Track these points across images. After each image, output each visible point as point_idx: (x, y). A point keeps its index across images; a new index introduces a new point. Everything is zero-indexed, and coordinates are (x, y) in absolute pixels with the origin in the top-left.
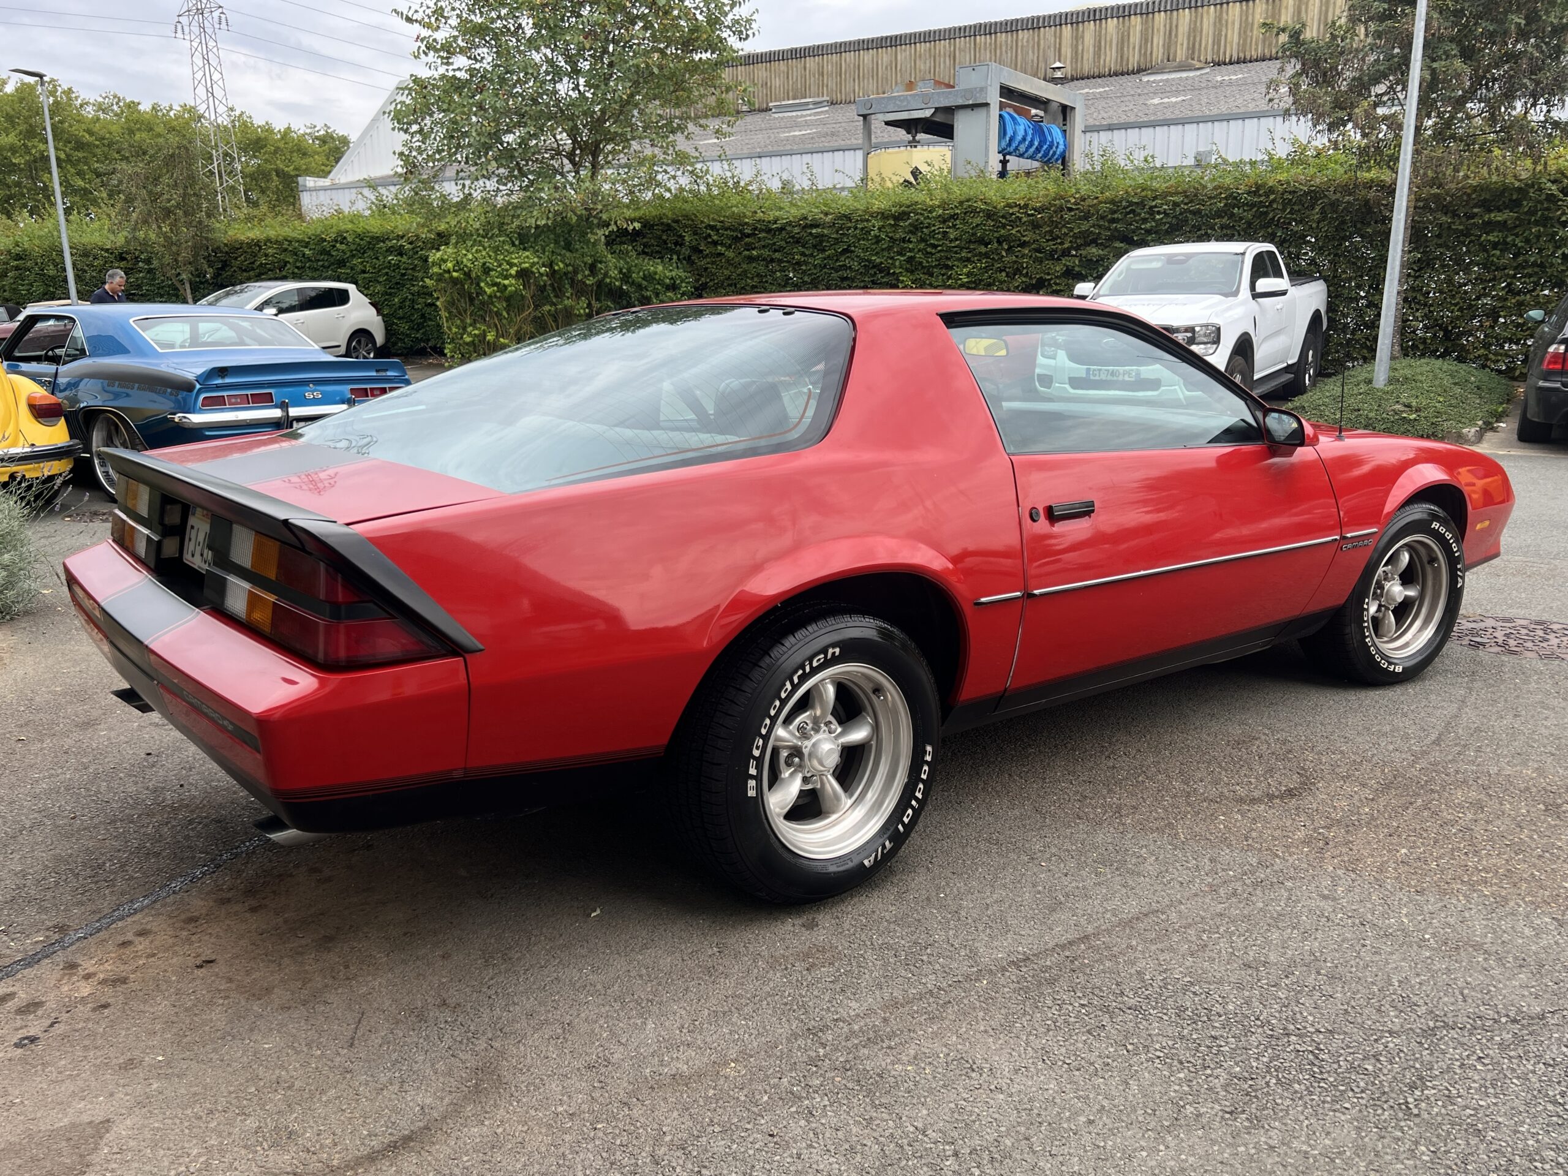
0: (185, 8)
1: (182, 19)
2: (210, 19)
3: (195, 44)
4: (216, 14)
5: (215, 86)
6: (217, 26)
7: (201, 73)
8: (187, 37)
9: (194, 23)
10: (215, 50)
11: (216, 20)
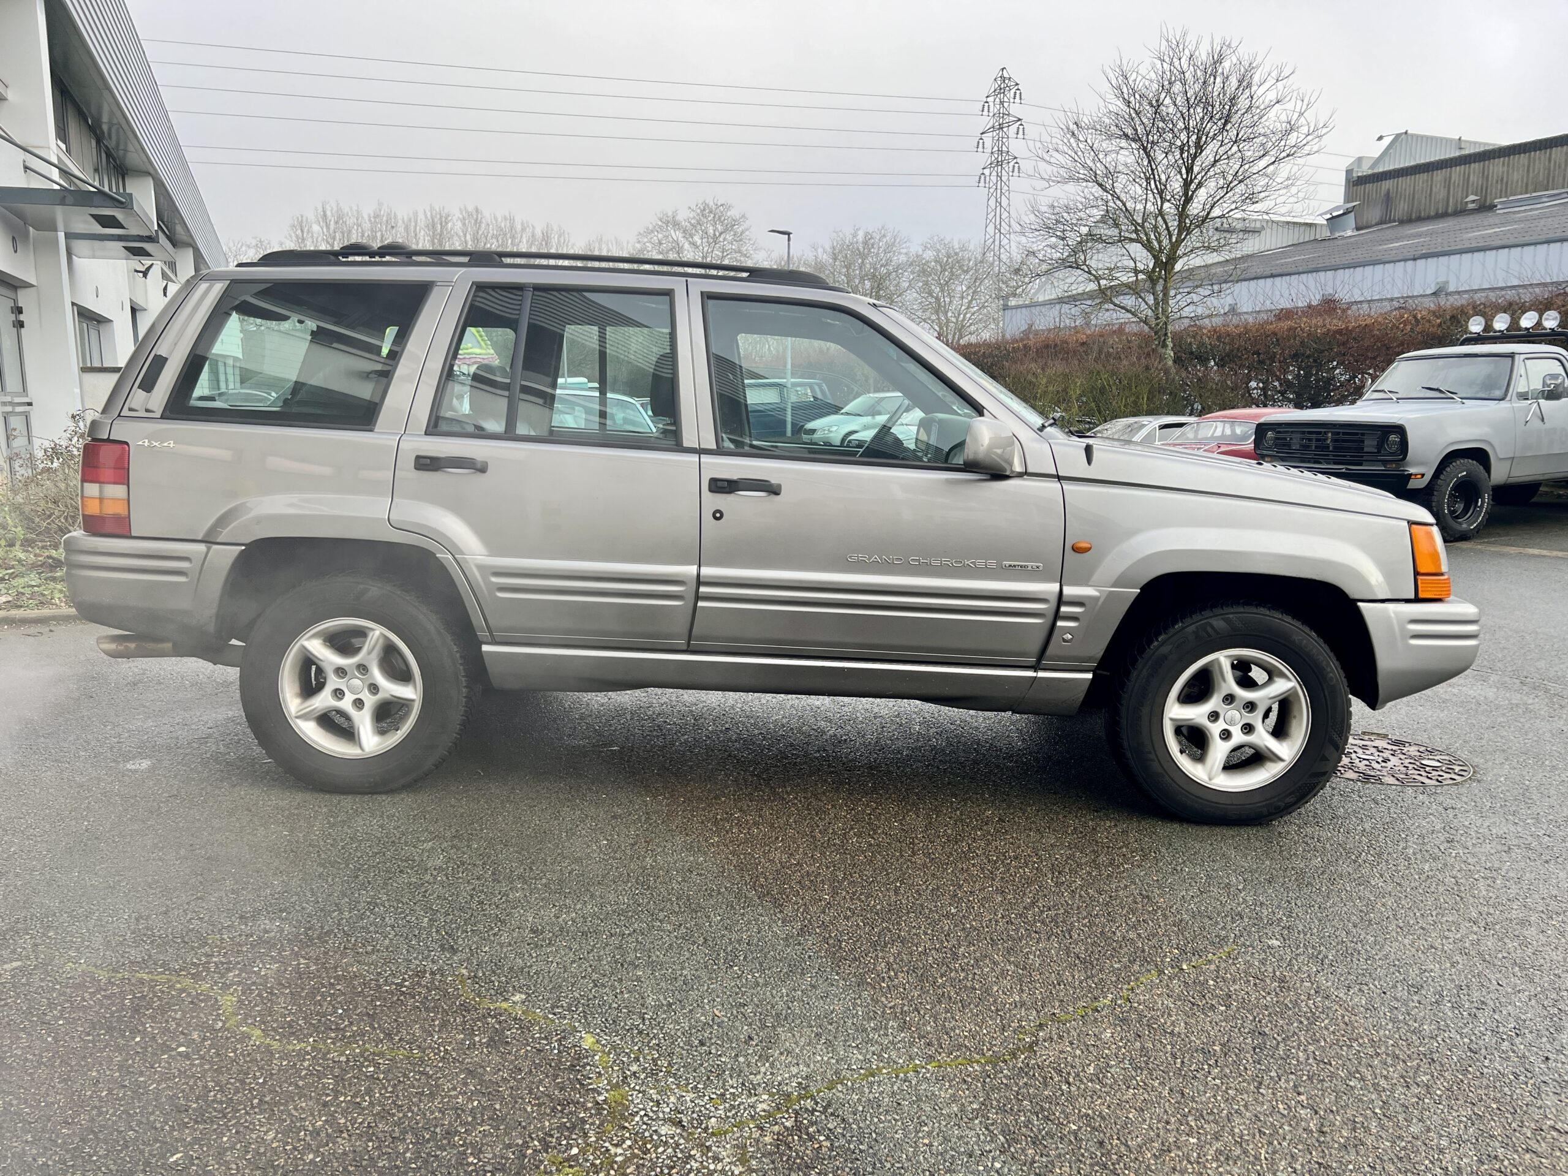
0: (989, 162)
1: (987, 172)
2: (1007, 169)
3: (992, 190)
4: (1011, 164)
5: (1003, 223)
6: (1011, 174)
7: (993, 213)
8: (987, 185)
9: (994, 173)
10: (1007, 194)
11: (1011, 169)
